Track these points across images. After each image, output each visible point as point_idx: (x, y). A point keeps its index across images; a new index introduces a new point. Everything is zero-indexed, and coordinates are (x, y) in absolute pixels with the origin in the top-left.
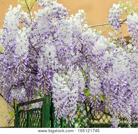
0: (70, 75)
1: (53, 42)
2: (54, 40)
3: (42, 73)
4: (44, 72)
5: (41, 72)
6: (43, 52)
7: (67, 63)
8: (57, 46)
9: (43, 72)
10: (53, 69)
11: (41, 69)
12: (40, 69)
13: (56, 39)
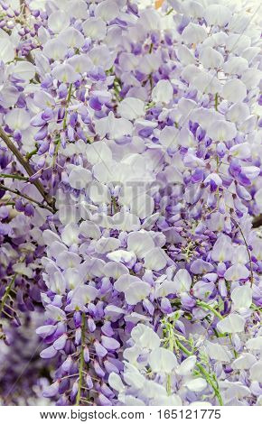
0: (237, 340)
1: (145, 133)
2: (153, 124)
3: (61, 325)
4: (77, 315)
5: (60, 316)
6: (78, 192)
7: (221, 266)
8: (168, 159)
9: (70, 315)
10: (130, 301)
11: (58, 298)
12: (52, 296)
13: (162, 117)
